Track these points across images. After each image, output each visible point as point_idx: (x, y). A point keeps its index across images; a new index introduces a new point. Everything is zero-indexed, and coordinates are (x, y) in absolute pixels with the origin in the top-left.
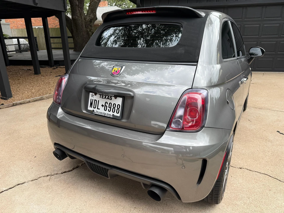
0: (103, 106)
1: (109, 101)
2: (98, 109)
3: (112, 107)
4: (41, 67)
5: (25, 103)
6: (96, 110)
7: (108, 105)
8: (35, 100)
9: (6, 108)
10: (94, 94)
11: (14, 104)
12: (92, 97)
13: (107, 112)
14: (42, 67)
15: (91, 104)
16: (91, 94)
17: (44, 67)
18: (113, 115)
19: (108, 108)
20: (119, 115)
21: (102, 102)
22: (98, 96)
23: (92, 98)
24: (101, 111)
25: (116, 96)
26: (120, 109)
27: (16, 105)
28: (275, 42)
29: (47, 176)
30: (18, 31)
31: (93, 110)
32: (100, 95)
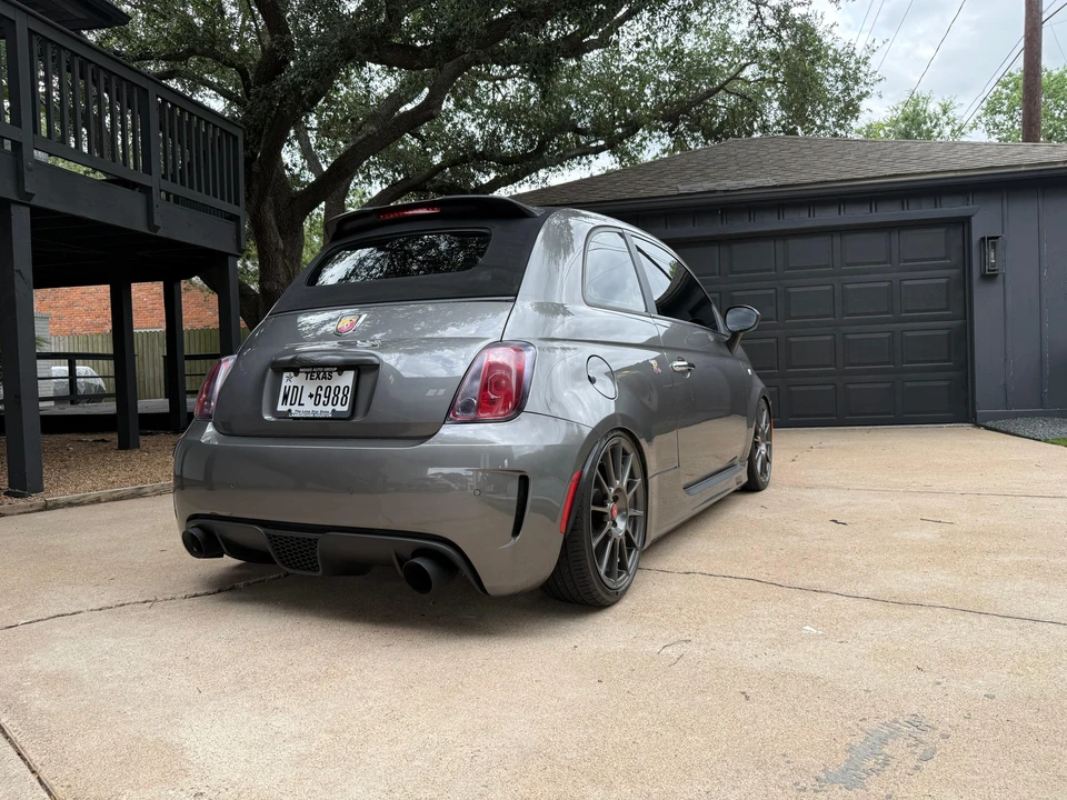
0: (311, 396)
1: (324, 383)
2: (300, 404)
3: (331, 395)
4: (141, 434)
5: (84, 505)
6: (294, 408)
7: (322, 393)
8: (115, 495)
9: (20, 513)
10: (292, 374)
11: (49, 504)
12: (288, 381)
13: (321, 407)
14: (146, 434)
15: (286, 397)
16: (286, 375)
17: (151, 434)
18: (333, 411)
19: (323, 399)
20: (346, 408)
21: (310, 387)
22: (302, 375)
23: (288, 384)
24: (307, 408)
25: (342, 368)
26: (349, 396)
27: (56, 506)
28: (887, 335)
29: (145, 602)
30: (71, 341)
31: (290, 411)
32: (307, 373)
